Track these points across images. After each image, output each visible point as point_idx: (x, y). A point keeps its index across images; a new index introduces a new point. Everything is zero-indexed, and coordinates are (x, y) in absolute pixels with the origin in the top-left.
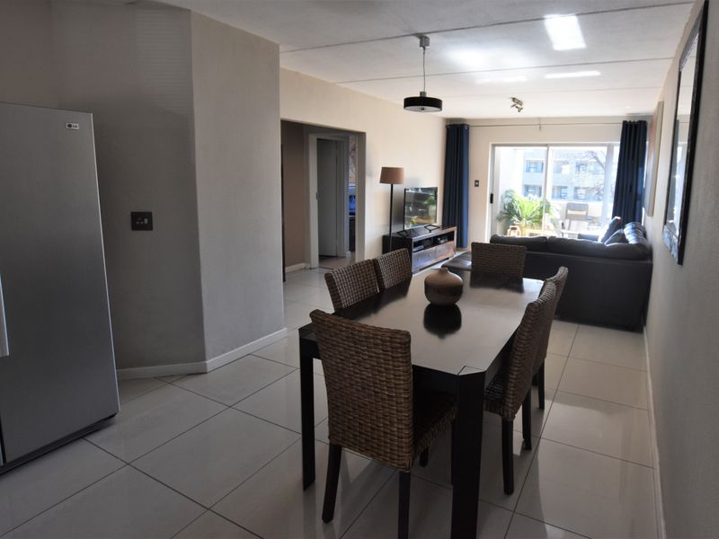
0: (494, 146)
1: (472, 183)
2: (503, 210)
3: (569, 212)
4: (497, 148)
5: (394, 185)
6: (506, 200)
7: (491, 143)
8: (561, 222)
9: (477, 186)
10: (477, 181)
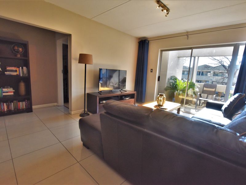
0: (162, 51)
1: (149, 71)
2: (169, 86)
3: (205, 89)
4: (163, 52)
5: (87, 65)
6: (171, 81)
7: (160, 50)
8: (199, 93)
9: (151, 72)
10: (152, 69)
